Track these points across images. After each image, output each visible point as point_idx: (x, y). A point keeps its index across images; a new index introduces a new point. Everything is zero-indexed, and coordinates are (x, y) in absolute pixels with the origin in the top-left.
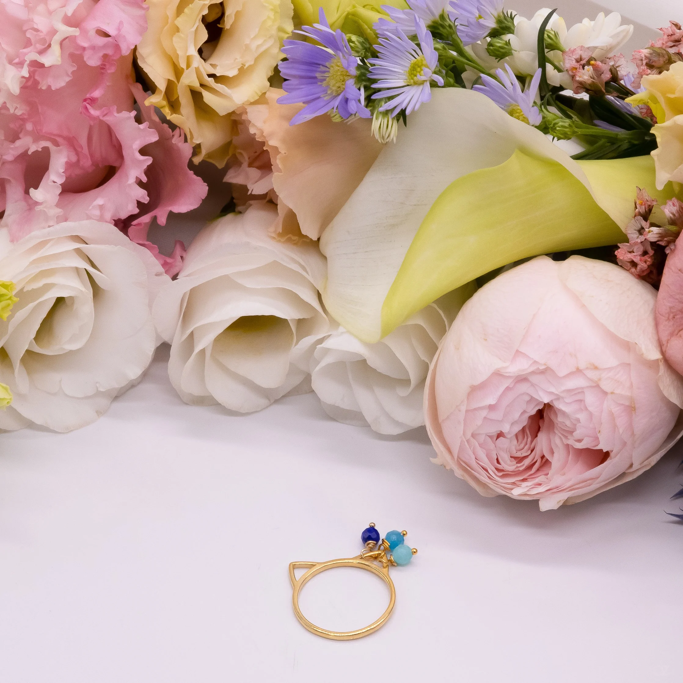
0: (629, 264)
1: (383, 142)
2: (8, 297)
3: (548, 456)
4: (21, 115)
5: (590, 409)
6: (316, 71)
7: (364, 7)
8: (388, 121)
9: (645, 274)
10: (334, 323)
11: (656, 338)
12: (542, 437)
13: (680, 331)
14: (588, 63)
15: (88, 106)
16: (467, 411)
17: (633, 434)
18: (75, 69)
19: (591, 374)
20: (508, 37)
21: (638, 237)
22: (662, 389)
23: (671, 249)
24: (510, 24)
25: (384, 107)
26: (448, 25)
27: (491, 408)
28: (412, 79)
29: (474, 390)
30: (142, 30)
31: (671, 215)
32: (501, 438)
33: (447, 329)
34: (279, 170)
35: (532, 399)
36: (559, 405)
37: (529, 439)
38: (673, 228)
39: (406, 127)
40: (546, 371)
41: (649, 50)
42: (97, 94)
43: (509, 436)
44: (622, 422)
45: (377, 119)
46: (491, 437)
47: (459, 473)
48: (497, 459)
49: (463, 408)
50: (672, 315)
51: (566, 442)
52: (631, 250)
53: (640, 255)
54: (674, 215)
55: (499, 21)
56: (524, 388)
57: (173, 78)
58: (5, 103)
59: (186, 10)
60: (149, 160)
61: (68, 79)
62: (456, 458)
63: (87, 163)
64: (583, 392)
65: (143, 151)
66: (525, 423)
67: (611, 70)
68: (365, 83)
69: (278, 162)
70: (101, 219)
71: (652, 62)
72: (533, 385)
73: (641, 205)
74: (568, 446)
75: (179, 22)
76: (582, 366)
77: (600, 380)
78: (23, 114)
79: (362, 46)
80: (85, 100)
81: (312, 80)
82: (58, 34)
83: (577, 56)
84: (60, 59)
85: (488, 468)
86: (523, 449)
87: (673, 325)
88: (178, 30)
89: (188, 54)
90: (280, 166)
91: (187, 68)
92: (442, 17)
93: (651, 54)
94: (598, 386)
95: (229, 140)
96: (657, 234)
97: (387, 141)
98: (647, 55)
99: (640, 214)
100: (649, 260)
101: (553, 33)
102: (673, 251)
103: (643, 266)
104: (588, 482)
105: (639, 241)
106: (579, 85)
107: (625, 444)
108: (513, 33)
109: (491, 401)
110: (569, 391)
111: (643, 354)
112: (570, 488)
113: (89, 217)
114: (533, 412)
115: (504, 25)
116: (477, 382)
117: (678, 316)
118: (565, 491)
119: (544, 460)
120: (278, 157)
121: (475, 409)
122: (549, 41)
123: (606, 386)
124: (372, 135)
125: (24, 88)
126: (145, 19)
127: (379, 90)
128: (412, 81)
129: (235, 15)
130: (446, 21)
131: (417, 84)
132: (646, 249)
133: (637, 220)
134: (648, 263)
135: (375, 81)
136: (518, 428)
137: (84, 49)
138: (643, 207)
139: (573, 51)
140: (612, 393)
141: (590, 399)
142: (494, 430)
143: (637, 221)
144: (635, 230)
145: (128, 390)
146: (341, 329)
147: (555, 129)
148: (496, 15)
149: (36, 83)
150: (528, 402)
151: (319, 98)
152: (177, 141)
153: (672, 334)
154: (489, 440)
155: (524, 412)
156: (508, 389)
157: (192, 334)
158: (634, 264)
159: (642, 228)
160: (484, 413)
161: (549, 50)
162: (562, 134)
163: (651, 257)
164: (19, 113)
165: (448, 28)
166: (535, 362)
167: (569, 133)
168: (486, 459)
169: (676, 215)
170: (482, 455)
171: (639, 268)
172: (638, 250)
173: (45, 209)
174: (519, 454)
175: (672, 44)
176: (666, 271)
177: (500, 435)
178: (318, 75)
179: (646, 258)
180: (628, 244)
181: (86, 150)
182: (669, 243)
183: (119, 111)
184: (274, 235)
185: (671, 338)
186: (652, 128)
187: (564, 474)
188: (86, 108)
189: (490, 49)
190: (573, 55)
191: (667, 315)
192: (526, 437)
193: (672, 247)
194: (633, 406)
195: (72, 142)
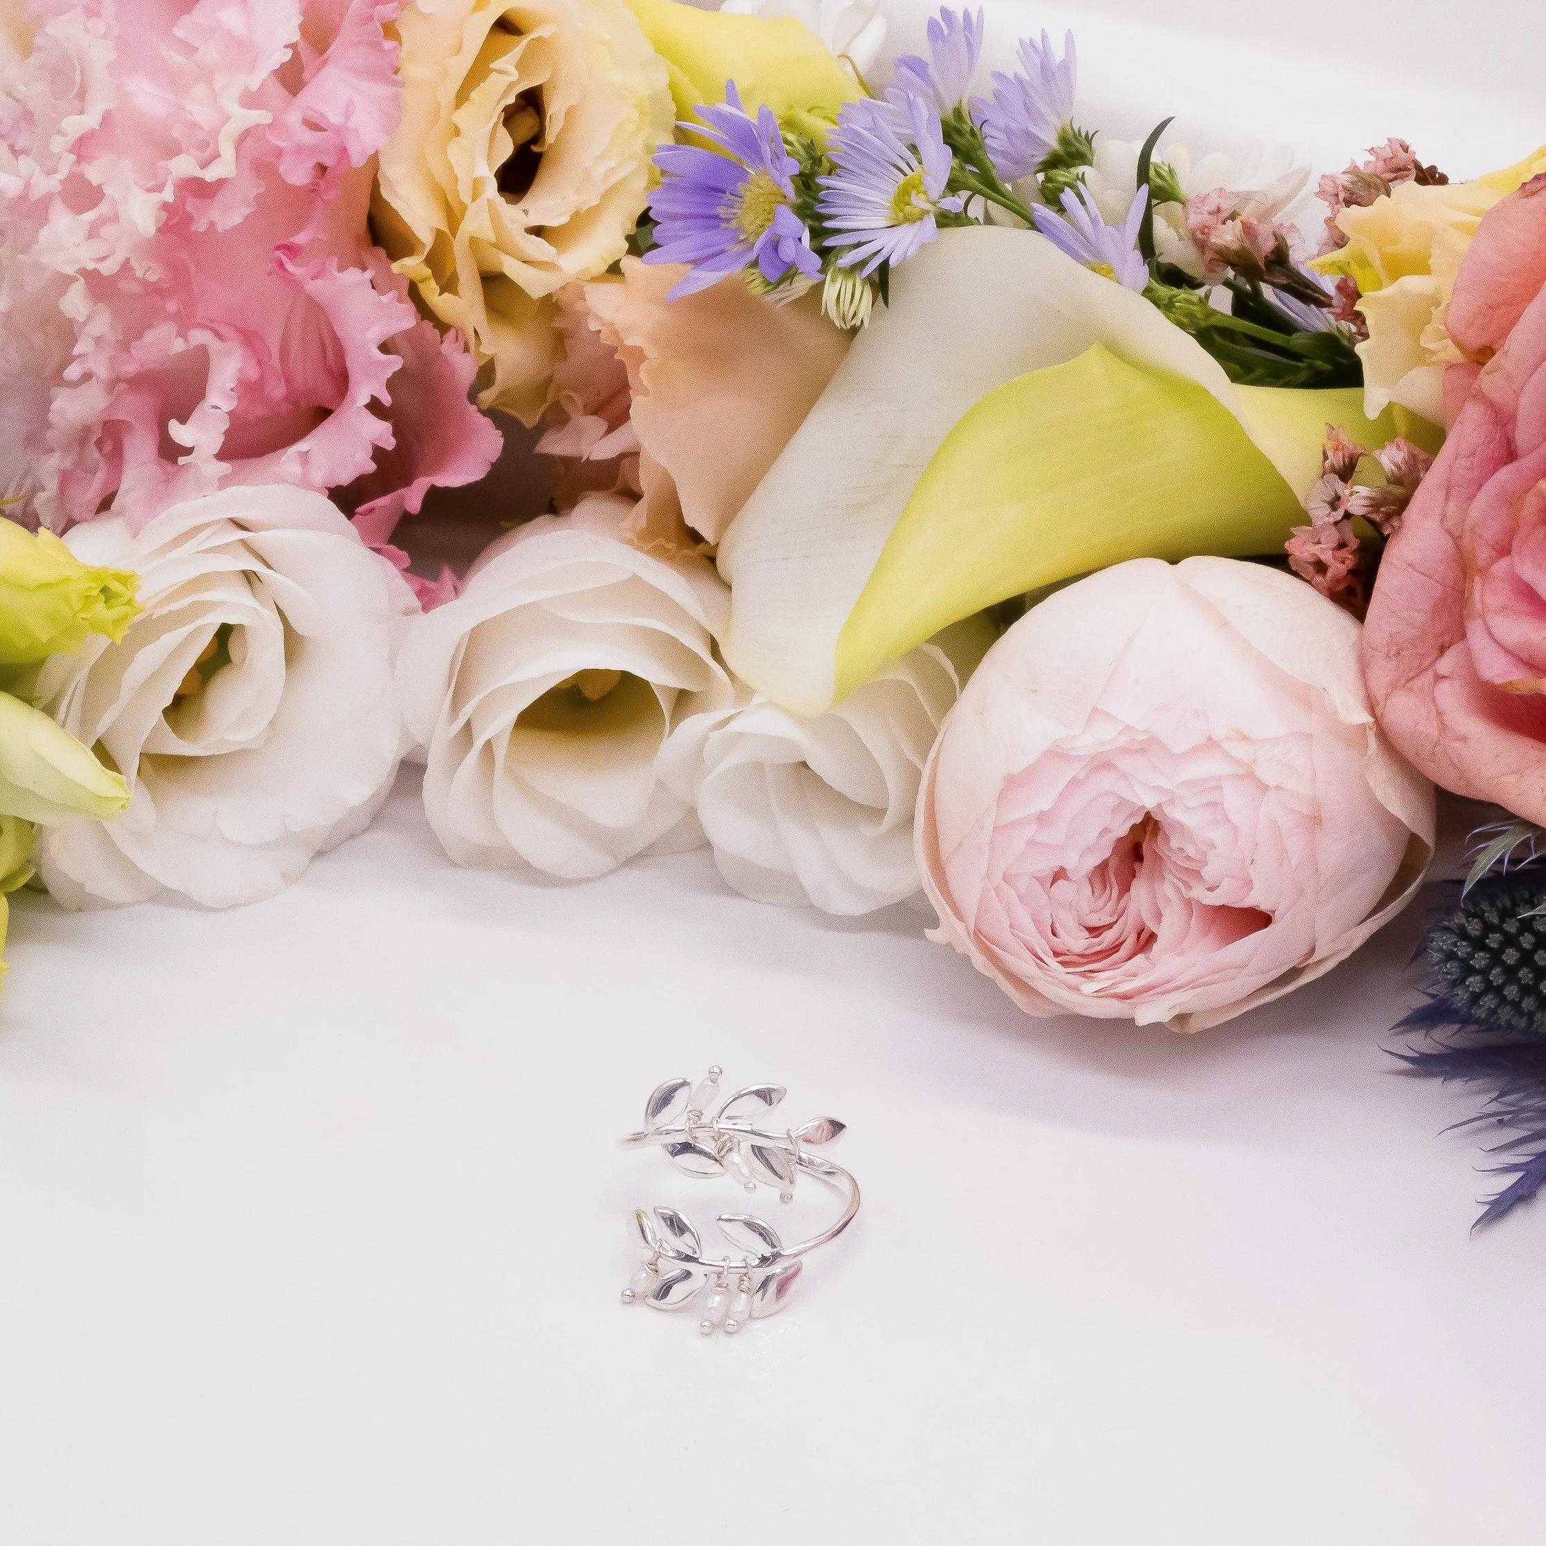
0: (1311, 568)
1: (844, 327)
2: (126, 599)
3: (1151, 926)
4: (156, 282)
5: (1235, 819)
6: (718, 205)
7: (809, 111)
8: (854, 286)
9: (1341, 587)
10: (744, 692)
11: (1362, 693)
12: (1140, 890)
13: (1408, 681)
14: (1233, 217)
15: (285, 259)
16: (995, 829)
17: (1317, 873)
18: (262, 190)
19: (1239, 751)
20: (1082, 169)
21: (1328, 515)
22: (1372, 785)
23: (1393, 527)
24: (1084, 149)
25: (847, 259)
26: (968, 130)
27: (1043, 819)
28: (902, 211)
29: (1013, 783)
30: (392, 124)
31: (1393, 467)
32: (1061, 882)
33: (958, 694)
34: (646, 392)
35: (1122, 803)
36: (1175, 814)
37: (1115, 892)
38: (1398, 491)
39: (888, 307)
40: (1148, 747)
41: (1351, 176)
42: (301, 238)
43: (1074, 877)
44: (1296, 844)
45: (833, 280)
46: (1040, 880)
47: (979, 960)
48: (1052, 926)
49: (989, 823)
50: (1394, 649)
51: (1187, 894)
52: (1316, 540)
53: (1334, 549)
54: (1399, 468)
55: (1064, 141)
56: (1106, 781)
57: (444, 227)
58: (128, 260)
59: (473, 95)
60: (395, 363)
61: (247, 211)
62: (972, 928)
63: (278, 390)
64: (1220, 787)
65: (385, 348)
66: (1107, 854)
67: (1275, 234)
68: (811, 223)
69: (642, 375)
70: (304, 483)
71: (1357, 198)
72: (1124, 776)
73: (1336, 449)
74: (1188, 903)
75: (462, 117)
76: (1218, 733)
77: (1255, 761)
78: (160, 280)
79: (807, 153)
80: (278, 248)
81: (712, 221)
82: (231, 121)
83: (1213, 208)
84: (233, 167)
85: (1035, 944)
86: (1101, 909)
87: (1398, 667)
88: (457, 132)
89: (475, 176)
90: (645, 383)
91: (473, 200)
92: (958, 113)
93: (1353, 183)
94: (1251, 776)
95: (547, 372)
96: (1367, 498)
97: (852, 323)
98: (1346, 184)
99: (1334, 470)
100: (1350, 556)
101: (1167, 169)
102: (1396, 530)
103: (1338, 568)
104: (1229, 971)
105: (1332, 520)
106: (1215, 256)
107: (1301, 893)
108: (1091, 165)
109: (1044, 805)
110: (1193, 783)
111: (1336, 712)
112: (1191, 985)
113: (281, 480)
114: (1123, 830)
115: (1073, 149)
116: (1017, 769)
117: (1406, 652)
118: (1182, 990)
119: (1144, 936)
120: (643, 366)
121: (1012, 824)
122: (1159, 181)
123: (1267, 774)
124: (822, 313)
125: (164, 229)
126: (396, 100)
127: (838, 231)
128: (901, 215)
129: (566, 114)
130: (965, 123)
131: (909, 220)
132: (1343, 539)
133: (1328, 482)
134: (1347, 562)
135: (830, 217)
136: (1095, 860)
137: (280, 153)
138: (1340, 453)
139: (1204, 199)
140: (1278, 788)
141: (1235, 800)
142: (1047, 866)
143: (1326, 484)
144: (1324, 501)
145: (342, 842)
146: (757, 700)
147: (1174, 307)
148: (1059, 126)
149: (188, 219)
150: (1115, 810)
151: (723, 252)
152: (449, 348)
153: (1394, 686)
154: (1036, 884)
155: (1106, 830)
156: (1074, 782)
157: (468, 725)
158: (1320, 567)
159: (1338, 498)
160: (1029, 831)
161: (1159, 201)
162: (1186, 316)
163: (1353, 553)
164: (153, 277)
165: (968, 136)
166: (1128, 728)
167: (1199, 315)
168: (1030, 925)
169: (1403, 467)
170: (1024, 917)
171: (1329, 574)
172: (1330, 538)
173: (199, 463)
174: (1094, 921)
175: (1393, 175)
176: (1383, 570)
177: (1060, 875)
178: (721, 211)
179: (1344, 553)
180: (1310, 528)
181: (275, 362)
182: (1388, 517)
183: (341, 269)
184: (631, 536)
185: (1392, 692)
186: (1359, 301)
187: (1181, 954)
188: (281, 265)
189: (1048, 187)
190: (1204, 204)
191: (1385, 650)
192: (1108, 888)
193: (1396, 524)
194: (1317, 814)
195: (250, 338)
